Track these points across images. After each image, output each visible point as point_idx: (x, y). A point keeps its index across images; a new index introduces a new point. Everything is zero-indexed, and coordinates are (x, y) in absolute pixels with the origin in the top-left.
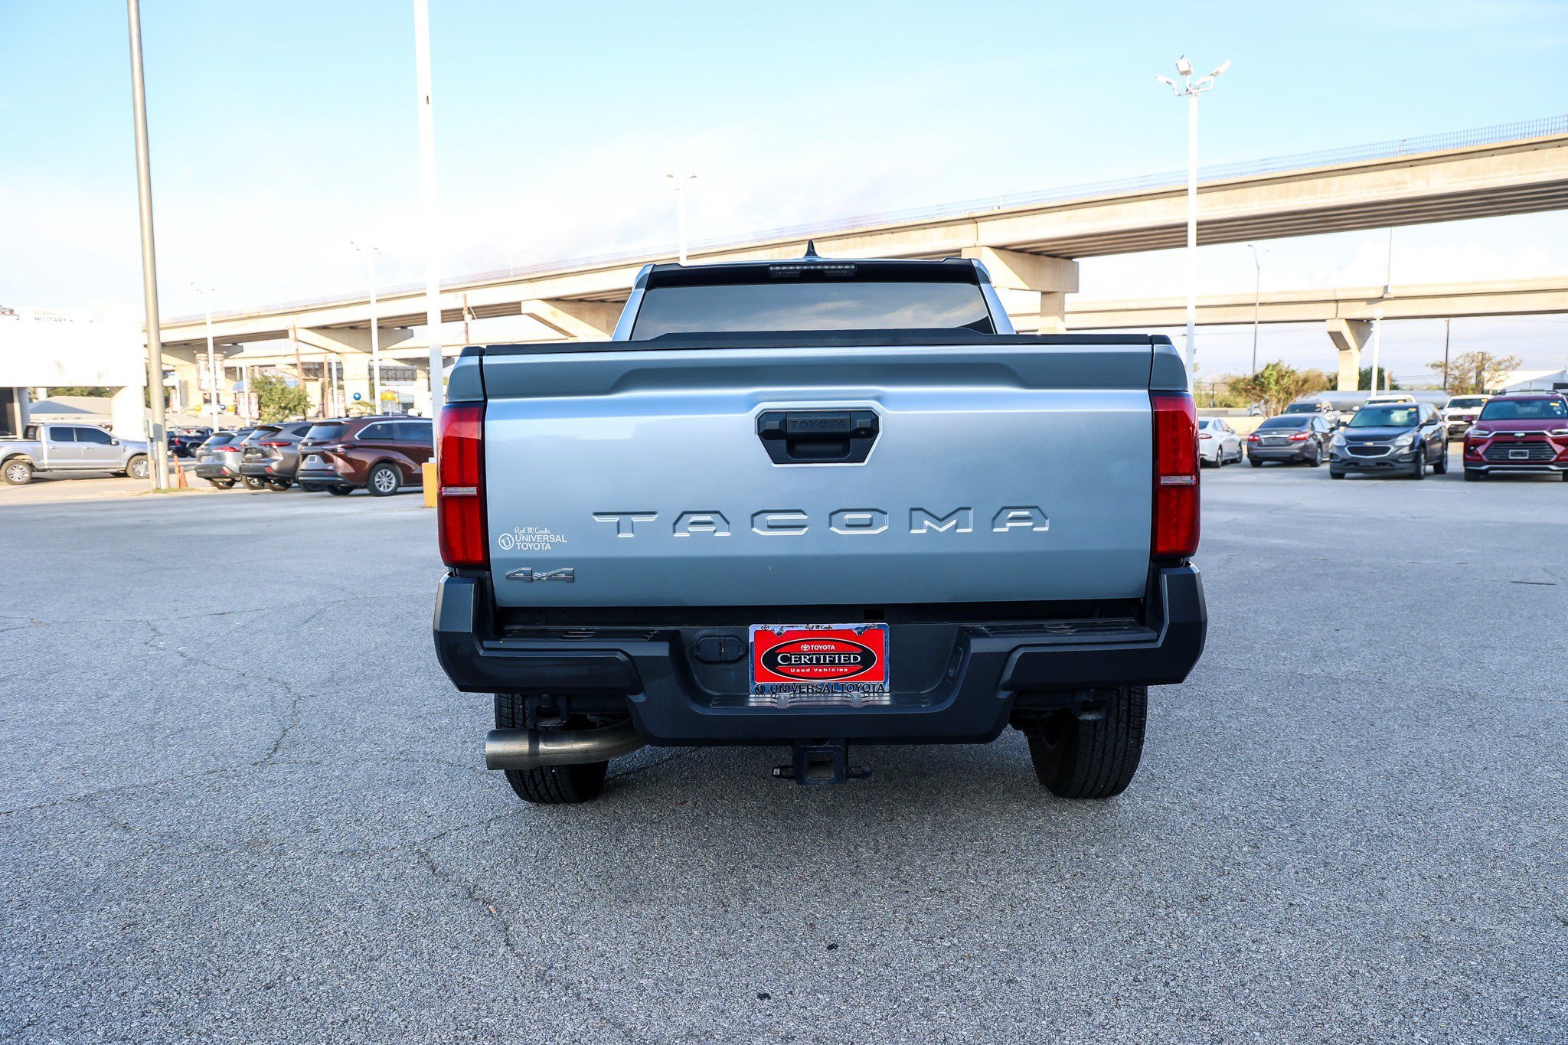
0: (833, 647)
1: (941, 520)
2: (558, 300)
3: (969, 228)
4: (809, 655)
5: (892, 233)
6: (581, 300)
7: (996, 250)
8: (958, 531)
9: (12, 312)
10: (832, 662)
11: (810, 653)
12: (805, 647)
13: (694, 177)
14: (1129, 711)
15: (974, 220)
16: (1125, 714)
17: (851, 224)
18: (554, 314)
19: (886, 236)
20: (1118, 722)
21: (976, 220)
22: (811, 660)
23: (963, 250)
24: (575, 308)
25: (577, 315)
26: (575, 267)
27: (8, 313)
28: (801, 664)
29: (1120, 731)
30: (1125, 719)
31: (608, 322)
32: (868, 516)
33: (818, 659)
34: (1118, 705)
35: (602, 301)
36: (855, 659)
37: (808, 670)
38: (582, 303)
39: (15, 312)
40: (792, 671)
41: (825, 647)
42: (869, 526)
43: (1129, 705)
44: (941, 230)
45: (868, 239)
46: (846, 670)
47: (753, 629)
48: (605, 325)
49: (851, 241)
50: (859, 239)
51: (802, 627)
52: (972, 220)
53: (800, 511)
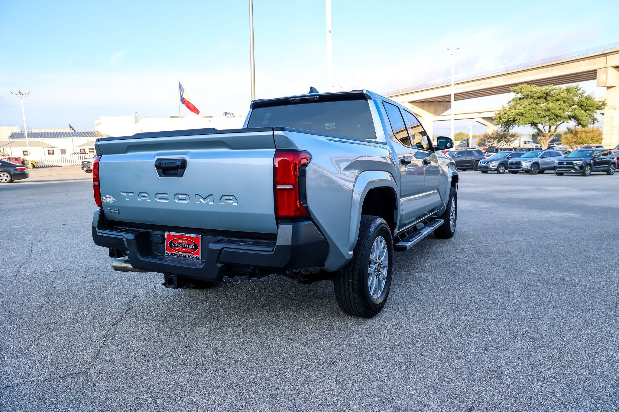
0: (187, 242)
1: (205, 199)
2: (414, 102)
3: (603, 59)
4: (180, 244)
5: (562, 65)
6: (424, 102)
7: (617, 68)
8: (209, 203)
9: (233, 114)
10: (186, 247)
11: (181, 243)
12: (180, 241)
13: (458, 49)
14: (353, 282)
15: (605, 55)
16: (351, 283)
17: (541, 62)
18: (413, 108)
19: (559, 67)
20: (349, 286)
21: (606, 55)
22: (181, 245)
23: (598, 70)
24: (421, 105)
25: (422, 108)
26: (421, 88)
27: (232, 114)
28: (178, 247)
29: (350, 290)
30: (351, 285)
31: (435, 110)
32: (185, 196)
33: (183, 245)
34: (348, 279)
35: (433, 102)
36: (193, 247)
37: (180, 249)
38: (424, 103)
39: (234, 114)
40: (176, 249)
41: (185, 242)
42: (185, 200)
43: (353, 279)
44: (587, 61)
45: (549, 68)
46: (190, 250)
47: (167, 233)
48: (434, 111)
49: (541, 70)
50: (545, 69)
51: (178, 234)
52: (604, 55)
53: (166, 194)
